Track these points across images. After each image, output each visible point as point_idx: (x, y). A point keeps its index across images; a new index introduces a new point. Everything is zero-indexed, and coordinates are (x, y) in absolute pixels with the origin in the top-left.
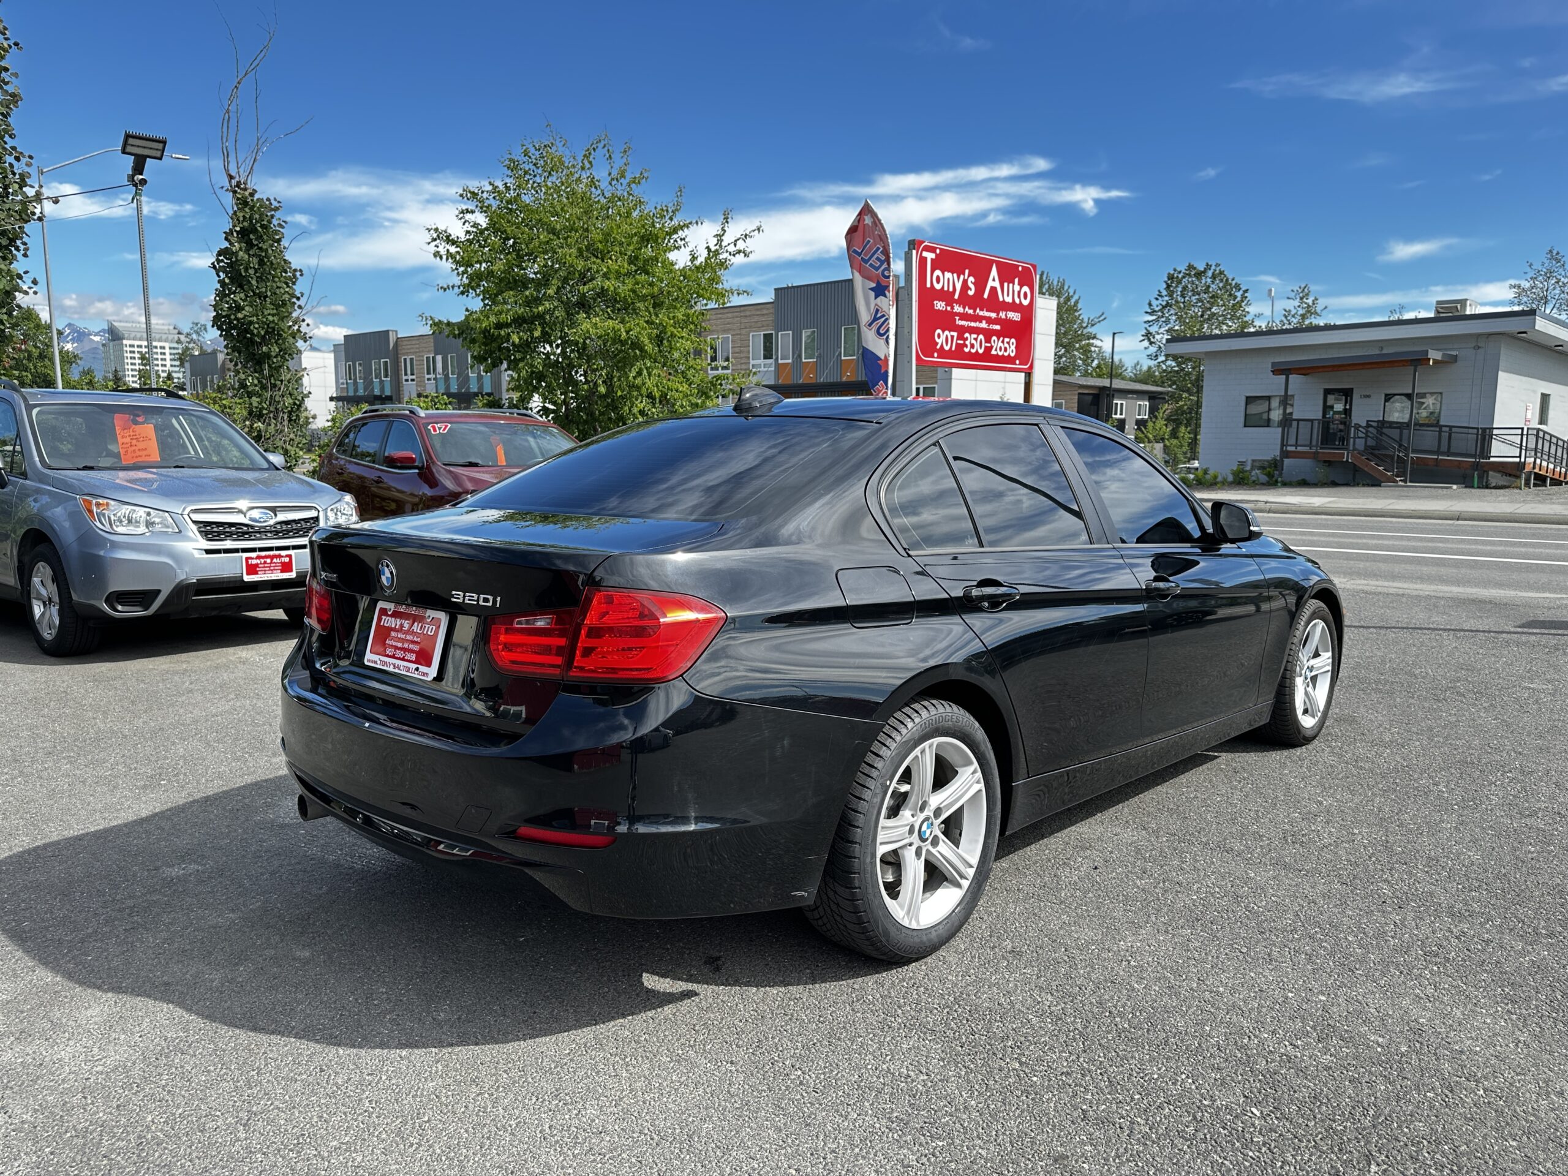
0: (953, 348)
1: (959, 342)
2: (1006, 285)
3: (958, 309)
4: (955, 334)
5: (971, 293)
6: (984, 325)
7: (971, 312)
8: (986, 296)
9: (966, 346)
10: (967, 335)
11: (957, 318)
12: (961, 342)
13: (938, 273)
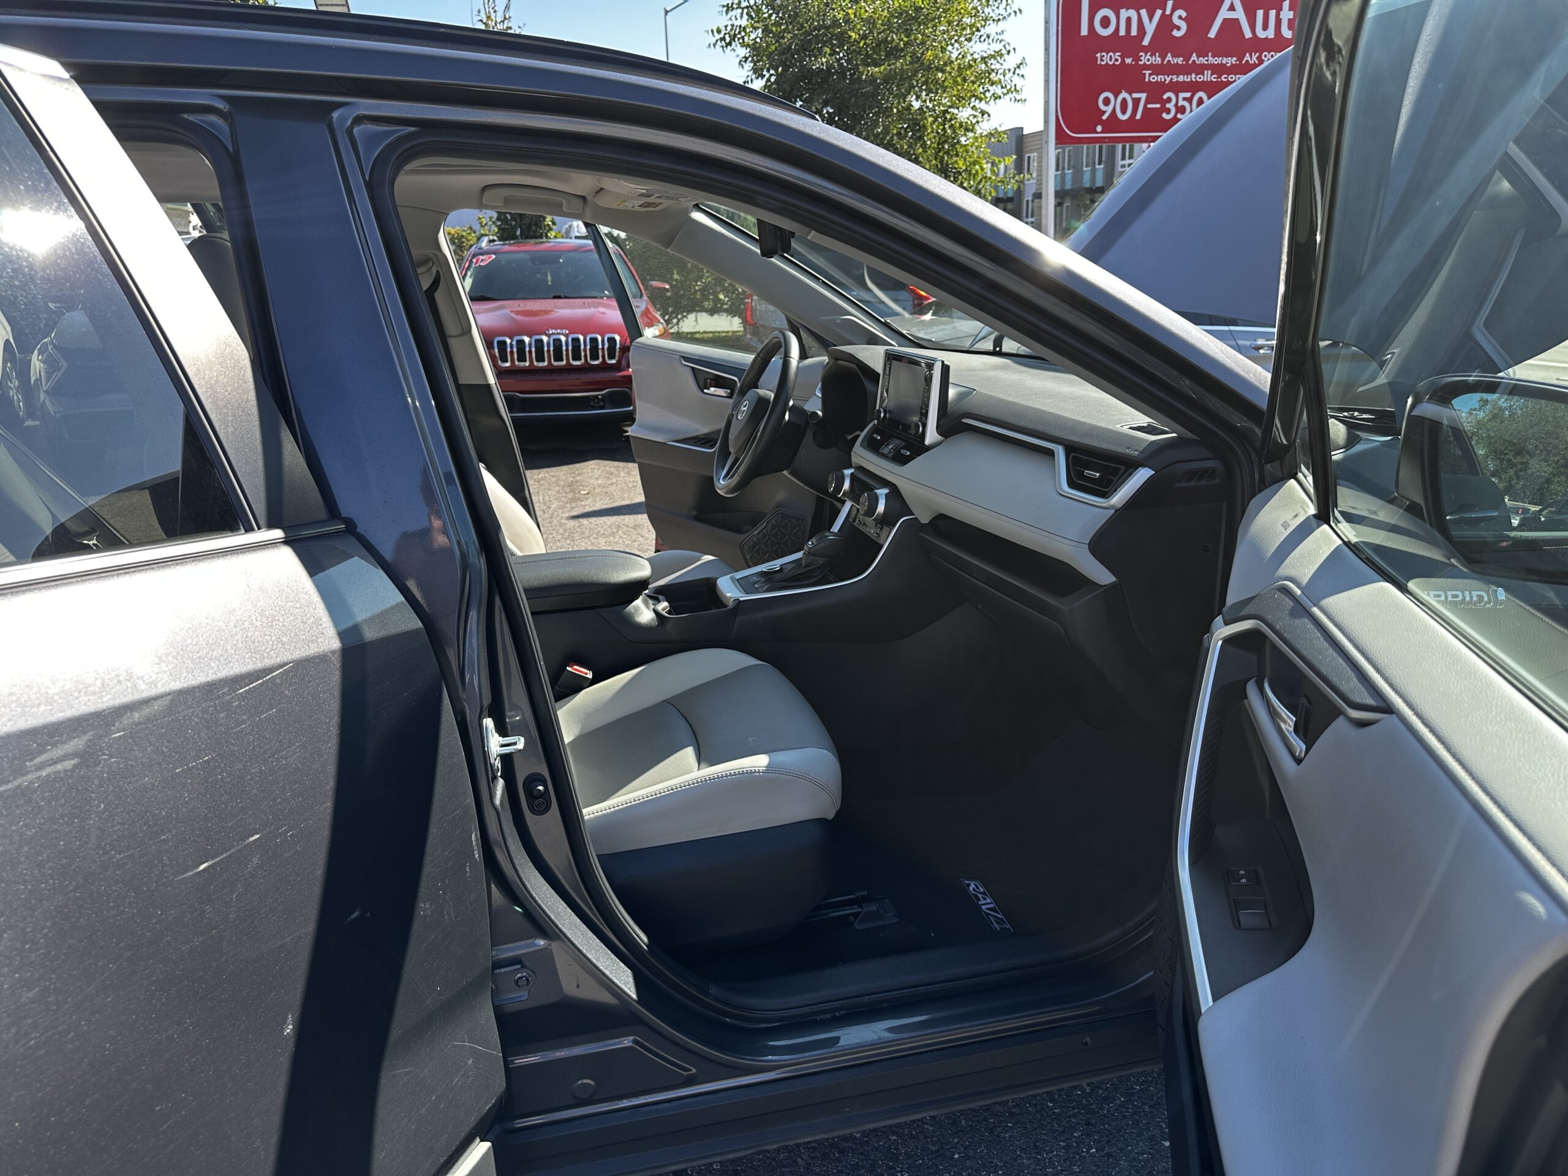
0: (1138, 117)
1: (1149, 106)
2: (1260, 13)
3: (1146, 59)
4: (1143, 96)
5: (1176, 33)
6: (1208, 76)
7: (1180, 60)
8: (1212, 34)
9: (1168, 111)
10: (1165, 97)
11: (1147, 72)
12: (1158, 106)
13: (1105, 12)
